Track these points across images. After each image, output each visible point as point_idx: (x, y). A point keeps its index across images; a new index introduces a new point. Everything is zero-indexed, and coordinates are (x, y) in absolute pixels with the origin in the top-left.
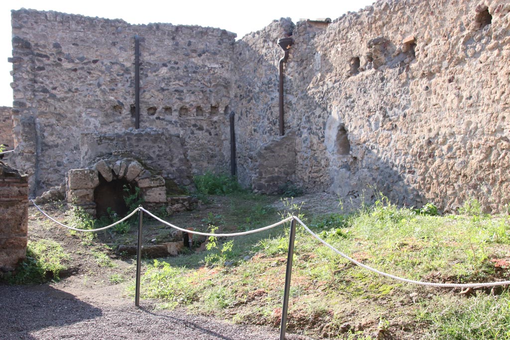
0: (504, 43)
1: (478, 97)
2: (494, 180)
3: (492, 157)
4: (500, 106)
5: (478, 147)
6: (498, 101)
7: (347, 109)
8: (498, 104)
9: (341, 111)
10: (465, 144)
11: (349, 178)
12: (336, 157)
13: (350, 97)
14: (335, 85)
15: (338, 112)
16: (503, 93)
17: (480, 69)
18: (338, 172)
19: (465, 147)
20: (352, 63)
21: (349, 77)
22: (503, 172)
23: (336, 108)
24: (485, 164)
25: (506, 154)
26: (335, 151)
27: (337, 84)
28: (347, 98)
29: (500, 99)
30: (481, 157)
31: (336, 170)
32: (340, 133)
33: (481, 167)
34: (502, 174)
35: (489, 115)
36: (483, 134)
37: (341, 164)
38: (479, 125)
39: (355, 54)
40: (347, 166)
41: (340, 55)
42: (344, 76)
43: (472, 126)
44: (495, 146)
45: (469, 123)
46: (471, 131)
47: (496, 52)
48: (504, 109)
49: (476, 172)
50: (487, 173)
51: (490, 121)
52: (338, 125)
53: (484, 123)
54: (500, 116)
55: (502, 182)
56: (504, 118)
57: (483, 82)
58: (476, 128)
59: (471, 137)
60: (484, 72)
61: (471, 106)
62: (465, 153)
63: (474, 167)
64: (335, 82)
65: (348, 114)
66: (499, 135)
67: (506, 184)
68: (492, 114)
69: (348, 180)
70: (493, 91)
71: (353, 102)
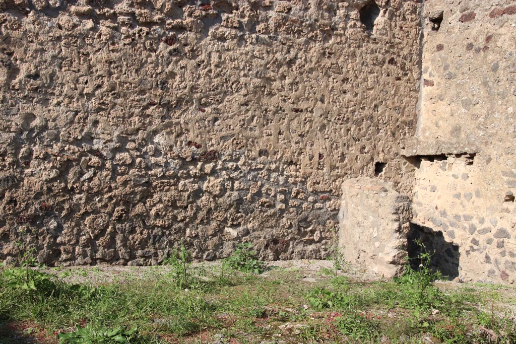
1: (52, 80)
2: (72, 211)
3: (71, 176)
4: (93, 104)
5: (45, 157)
6: (90, 96)
8: (89, 99)
10: (17, 149)
16: (99, 87)
17: (58, 38)
19: (15, 155)
22: (89, 200)
24: (58, 186)
25: (95, 174)
29: (93, 94)
30: (52, 175)
33: (50, 190)
34: (87, 203)
35: (71, 115)
36: (56, 138)
38: (51, 124)
43: (36, 123)
44: (78, 160)
45: (30, 117)
46: (32, 130)
48: (98, 110)
49: (38, 196)
50: (61, 199)
51: (72, 122)
53: (61, 122)
54: (92, 117)
55: (86, 214)
56: (97, 122)
57: (63, 59)
58: (44, 128)
59: (32, 141)
60: (67, 45)
61: (36, 90)
62: (16, 163)
63: (35, 188)
66: (86, 147)
67: (91, 216)
68: (77, 113)
70: (81, 79)
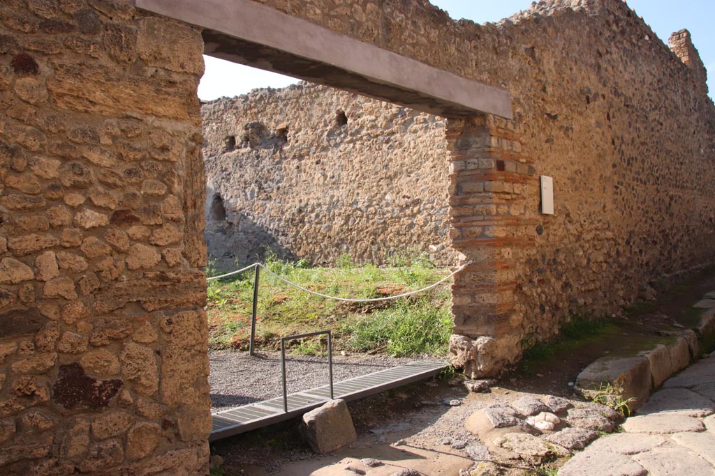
0: (357, 140)
1: (339, 177)
2: (352, 240)
3: (350, 223)
4: (355, 185)
5: (340, 215)
6: (354, 181)
7: (223, 180)
8: (354, 183)
9: (217, 182)
10: (330, 212)
11: (225, 240)
12: (211, 222)
13: (226, 170)
14: (210, 159)
15: (213, 183)
16: (357, 175)
17: (340, 157)
18: (213, 235)
19: (329, 215)
20: (227, 141)
21: (224, 152)
22: (358, 234)
23: (212, 179)
24: (345, 228)
25: (360, 221)
26: (211, 217)
27: (213, 158)
28: (223, 171)
29: (355, 180)
30: (342, 223)
31: (211, 234)
32: (216, 201)
33: (342, 230)
34: (357, 236)
35: (347, 192)
36: (343, 205)
37: (217, 228)
38: (340, 198)
39: (230, 133)
40: (223, 231)
41: (215, 133)
42: (220, 151)
43: (335, 199)
44: (352, 214)
45: (332, 197)
46: (334, 203)
47: (351, 145)
48: (358, 187)
49: (338, 234)
50: (346, 234)
51: (348, 196)
52: (213, 194)
53: (344, 197)
54: (356, 192)
55: (357, 241)
56: (358, 194)
57: (342, 166)
58: (338, 201)
59: (334, 208)
60: (343, 159)
61: (334, 183)
62: (330, 219)
63: (337, 230)
64: (211, 156)
65: (224, 185)
66: (355, 206)
67: (360, 242)
68: (350, 191)
69: (224, 243)
70: (350, 174)
71: (229, 174)
